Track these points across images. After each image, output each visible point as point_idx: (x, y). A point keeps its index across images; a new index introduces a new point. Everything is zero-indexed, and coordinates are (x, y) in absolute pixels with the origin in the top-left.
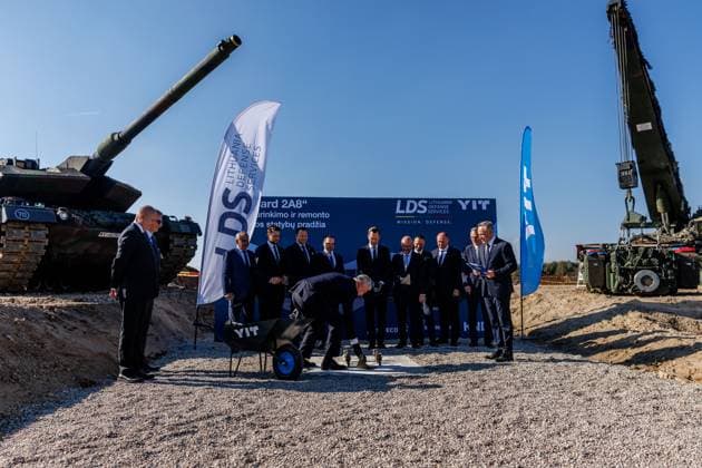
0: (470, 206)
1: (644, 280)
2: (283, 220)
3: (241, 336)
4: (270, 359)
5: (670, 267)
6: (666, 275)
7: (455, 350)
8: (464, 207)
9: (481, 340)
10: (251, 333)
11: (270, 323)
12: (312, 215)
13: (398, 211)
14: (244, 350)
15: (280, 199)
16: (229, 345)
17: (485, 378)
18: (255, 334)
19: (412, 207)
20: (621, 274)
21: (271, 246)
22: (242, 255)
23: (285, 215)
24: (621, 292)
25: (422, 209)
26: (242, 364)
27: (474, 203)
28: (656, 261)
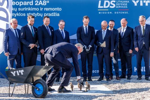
2: (36, 12)
3: (14, 75)
4: (30, 87)
7: (129, 82)
8: (136, 5)
9: (143, 77)
10: (20, 73)
11: (30, 68)
12: (52, 9)
14: (17, 82)
16: (8, 80)
17: (145, 96)
18: (22, 74)
19: (107, 4)
21: (30, 26)
22: (14, 31)
23: (37, 9)
25: (113, 6)
26: (15, 90)
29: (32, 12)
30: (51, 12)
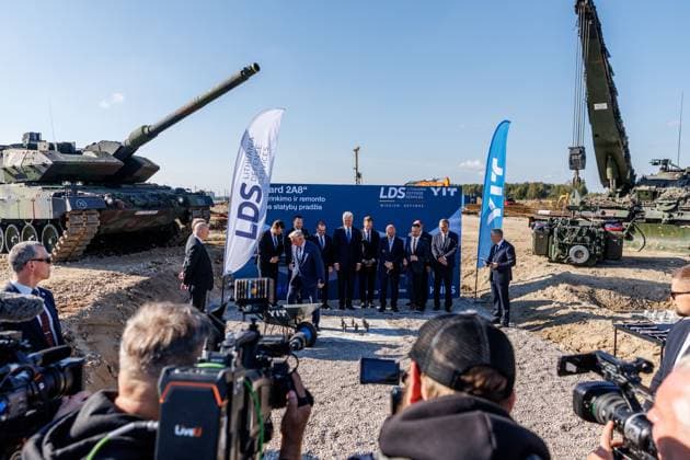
0: (440, 192)
1: (577, 254)
5: (599, 244)
6: (595, 250)
8: (436, 194)
12: (311, 199)
13: (381, 196)
15: (285, 186)
19: (393, 192)
20: (560, 248)
24: (559, 261)
27: (444, 190)
28: (588, 238)
29: (282, 203)
30: (310, 203)
